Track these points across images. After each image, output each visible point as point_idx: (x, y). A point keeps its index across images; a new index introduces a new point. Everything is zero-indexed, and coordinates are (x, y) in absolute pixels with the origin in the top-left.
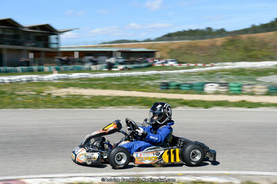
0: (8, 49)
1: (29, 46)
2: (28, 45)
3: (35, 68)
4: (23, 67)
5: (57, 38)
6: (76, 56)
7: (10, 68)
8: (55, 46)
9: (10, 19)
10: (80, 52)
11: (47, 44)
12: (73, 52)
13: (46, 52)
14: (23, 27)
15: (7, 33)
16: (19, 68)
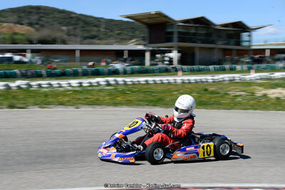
0: (200, 48)
1: (220, 45)
2: (220, 43)
3: (227, 66)
4: (216, 66)
5: (249, 36)
6: (268, 53)
7: (203, 67)
8: (246, 44)
9: (203, 18)
10: (271, 50)
11: (239, 43)
12: (264, 50)
13: (238, 50)
14: (215, 25)
15: (200, 32)
16: (211, 67)
